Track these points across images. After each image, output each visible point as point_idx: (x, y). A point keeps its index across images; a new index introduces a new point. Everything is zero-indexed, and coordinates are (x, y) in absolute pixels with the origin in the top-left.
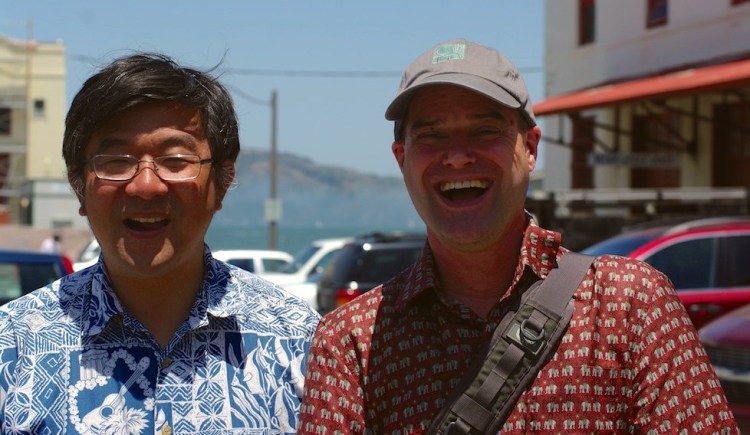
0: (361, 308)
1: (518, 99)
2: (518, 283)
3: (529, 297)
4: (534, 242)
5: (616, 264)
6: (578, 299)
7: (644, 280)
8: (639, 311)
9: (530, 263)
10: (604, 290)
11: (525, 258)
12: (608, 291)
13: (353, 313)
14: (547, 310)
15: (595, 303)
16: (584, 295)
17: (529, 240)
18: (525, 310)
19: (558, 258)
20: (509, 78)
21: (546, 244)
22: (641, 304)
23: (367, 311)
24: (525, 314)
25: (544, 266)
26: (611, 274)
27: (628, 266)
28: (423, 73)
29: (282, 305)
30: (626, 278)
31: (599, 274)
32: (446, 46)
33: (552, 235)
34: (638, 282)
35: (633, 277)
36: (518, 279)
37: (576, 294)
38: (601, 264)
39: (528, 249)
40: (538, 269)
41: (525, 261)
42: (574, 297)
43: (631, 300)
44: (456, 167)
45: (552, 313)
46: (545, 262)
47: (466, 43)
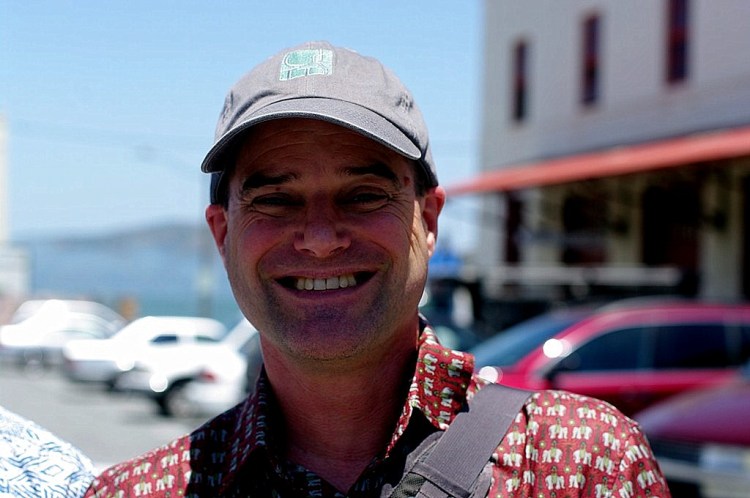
0: (152, 471)
1: (416, 142)
2: (401, 438)
3: (417, 460)
4: (430, 369)
5: (562, 409)
6: (499, 464)
7: (606, 436)
8: (599, 487)
9: (423, 404)
10: (540, 454)
11: (414, 396)
12: (547, 456)
13: (138, 479)
14: (446, 482)
15: (527, 474)
16: (508, 459)
17: (423, 366)
18: (410, 482)
19: (470, 395)
20: (402, 108)
21: (451, 373)
22: (602, 477)
23: (160, 477)
24: (410, 488)
25: (446, 409)
26: (553, 428)
27: (581, 411)
28: (263, 95)
29: (34, 452)
30: (577, 432)
31: (534, 425)
32: (300, 53)
33: (460, 359)
34: (597, 439)
35: (588, 431)
36: (401, 432)
37: (495, 455)
38: (539, 410)
39: (421, 382)
40: (436, 413)
41: (413, 402)
42: (492, 460)
43: (586, 470)
44: (318, 254)
45: (455, 487)
46: (447, 403)
47: (333, 48)
